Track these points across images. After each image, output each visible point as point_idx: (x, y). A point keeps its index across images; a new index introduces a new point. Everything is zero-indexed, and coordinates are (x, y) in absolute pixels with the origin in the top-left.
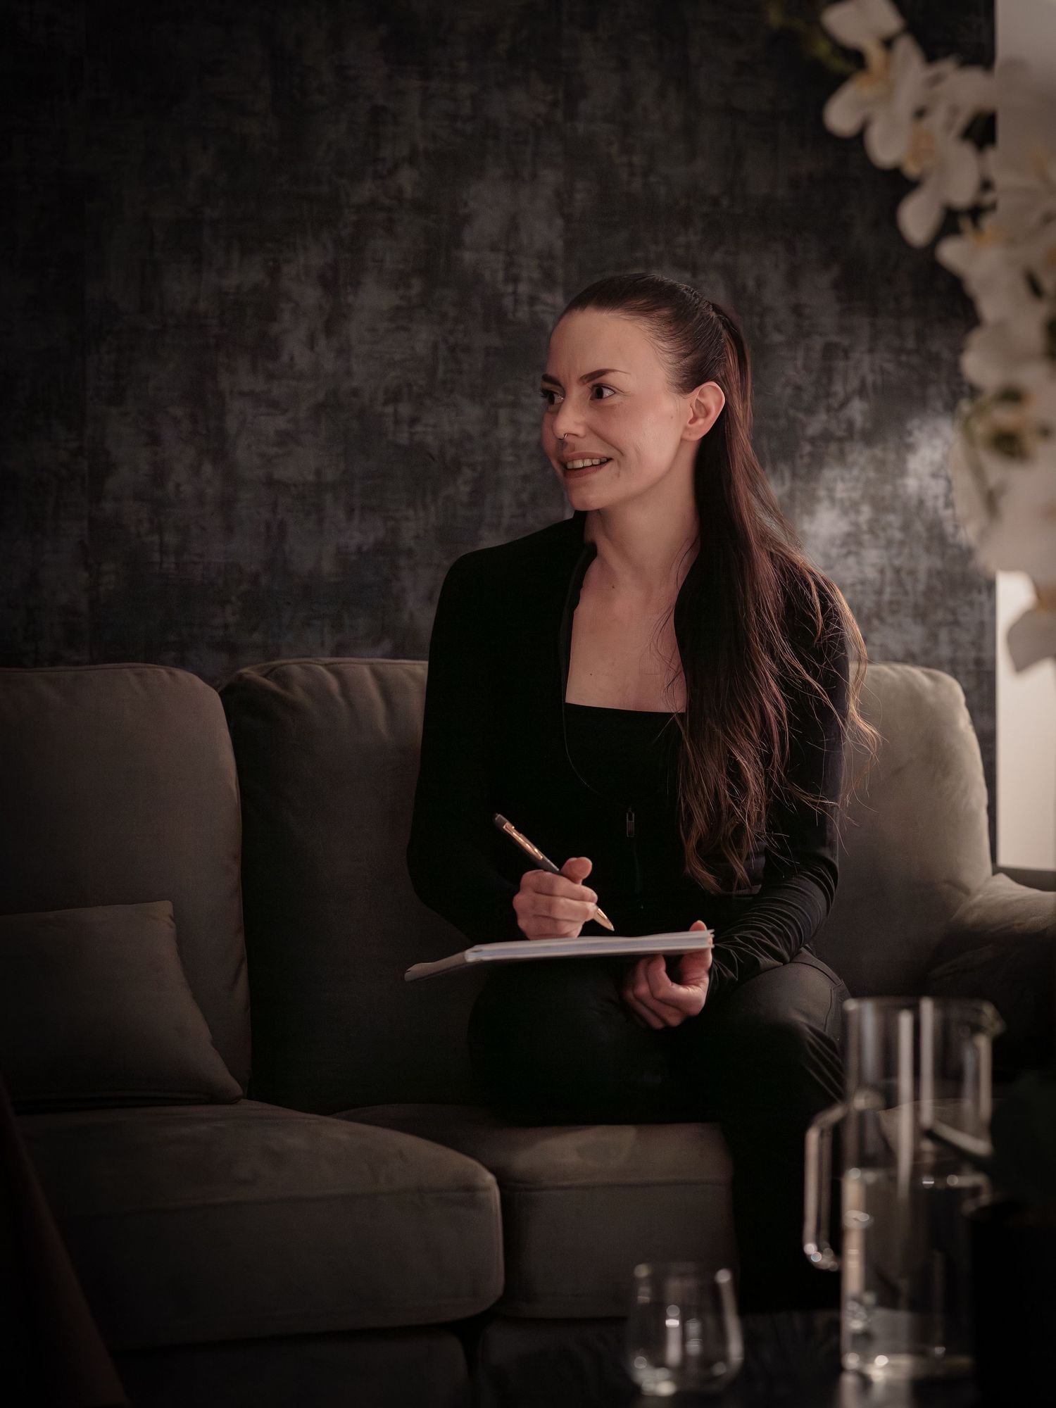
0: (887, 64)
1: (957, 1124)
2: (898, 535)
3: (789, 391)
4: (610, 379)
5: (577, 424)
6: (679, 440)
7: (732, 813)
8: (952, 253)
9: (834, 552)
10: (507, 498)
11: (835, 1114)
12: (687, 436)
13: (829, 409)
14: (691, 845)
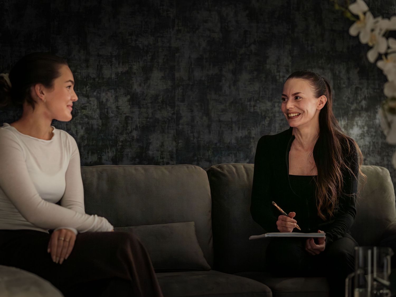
0: (364, 19)
1: (383, 278)
2: (374, 134)
3: (347, 99)
4: (300, 95)
5: (291, 105)
6: (316, 110)
7: (329, 200)
8: (380, 64)
9: (358, 138)
10: (277, 125)
11: (353, 275)
12: (318, 109)
13: (356, 103)
14: (319, 208)
